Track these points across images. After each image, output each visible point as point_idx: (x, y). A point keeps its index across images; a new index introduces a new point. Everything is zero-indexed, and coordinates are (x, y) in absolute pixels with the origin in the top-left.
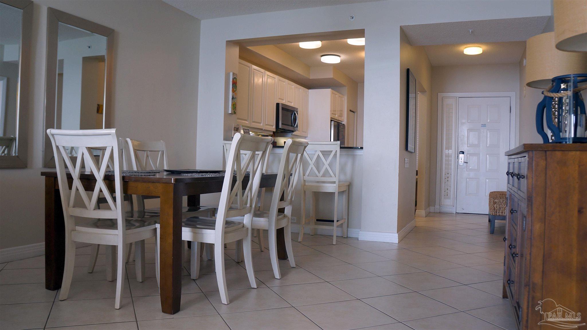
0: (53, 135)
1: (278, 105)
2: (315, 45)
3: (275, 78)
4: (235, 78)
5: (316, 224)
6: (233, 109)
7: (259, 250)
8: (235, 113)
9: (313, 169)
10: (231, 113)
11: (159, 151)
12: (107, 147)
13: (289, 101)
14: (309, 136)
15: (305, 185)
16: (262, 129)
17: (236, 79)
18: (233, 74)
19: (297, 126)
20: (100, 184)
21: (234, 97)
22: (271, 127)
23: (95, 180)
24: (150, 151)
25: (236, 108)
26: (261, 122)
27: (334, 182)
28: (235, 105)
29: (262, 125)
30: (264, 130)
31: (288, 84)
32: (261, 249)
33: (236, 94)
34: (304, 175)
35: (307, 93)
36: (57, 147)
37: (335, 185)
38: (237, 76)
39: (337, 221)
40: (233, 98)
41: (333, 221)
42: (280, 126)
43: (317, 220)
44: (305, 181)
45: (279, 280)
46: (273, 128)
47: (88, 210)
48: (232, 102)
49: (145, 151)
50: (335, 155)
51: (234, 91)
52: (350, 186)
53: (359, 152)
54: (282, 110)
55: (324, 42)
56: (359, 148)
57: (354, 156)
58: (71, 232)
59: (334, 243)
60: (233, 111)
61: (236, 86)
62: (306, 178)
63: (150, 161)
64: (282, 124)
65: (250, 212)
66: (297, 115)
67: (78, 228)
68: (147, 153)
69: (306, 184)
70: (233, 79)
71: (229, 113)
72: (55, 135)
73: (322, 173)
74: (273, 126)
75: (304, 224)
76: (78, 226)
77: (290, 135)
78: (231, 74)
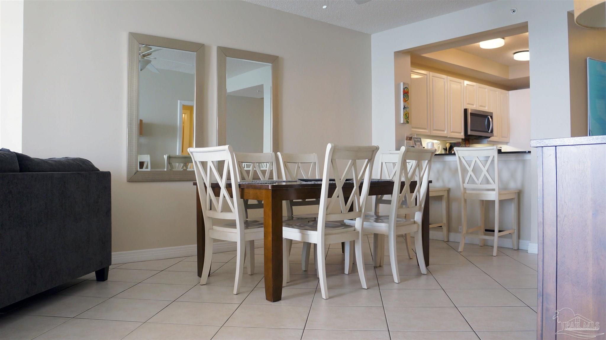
0: (192, 153)
1: (466, 111)
2: (497, 43)
3: (461, 83)
4: (406, 88)
5: (485, 235)
6: (406, 119)
7: (408, 257)
8: (408, 122)
9: (472, 176)
10: (403, 122)
11: (312, 163)
12: (225, 160)
13: (481, 106)
14: (511, 141)
15: (465, 193)
16: (447, 137)
17: (408, 88)
18: (404, 84)
19: (492, 131)
20: (223, 191)
21: (406, 107)
22: (459, 134)
23: (220, 188)
24: (301, 163)
25: (408, 117)
26: (445, 130)
27: (493, 190)
28: (407, 115)
29: (446, 132)
30: (449, 138)
31: (480, 87)
32: (409, 256)
33: (408, 103)
34: (464, 182)
35: (507, 95)
36: (196, 162)
37: (494, 192)
38: (408, 86)
39: (500, 231)
40: (404, 108)
41: (493, 231)
42: (469, 132)
43: (486, 230)
44: (465, 189)
45: (397, 284)
46: (462, 135)
47: (217, 212)
48: (404, 112)
49: (296, 163)
50: (493, 161)
51: (405, 101)
52: (519, 194)
53: (527, 157)
54: (471, 115)
55: (508, 39)
56: (527, 152)
57: (524, 162)
58: (209, 230)
59: (495, 254)
60: (406, 120)
61: (408, 96)
62: (466, 185)
63: (302, 171)
64: (471, 130)
65: (360, 216)
66: (491, 120)
67: (215, 227)
68: (298, 165)
69: (467, 192)
70: (404, 89)
71: (401, 122)
72: (193, 153)
73: (480, 180)
74: (460, 133)
75: (465, 234)
76: (214, 225)
77: (486, 140)
78: (402, 84)
